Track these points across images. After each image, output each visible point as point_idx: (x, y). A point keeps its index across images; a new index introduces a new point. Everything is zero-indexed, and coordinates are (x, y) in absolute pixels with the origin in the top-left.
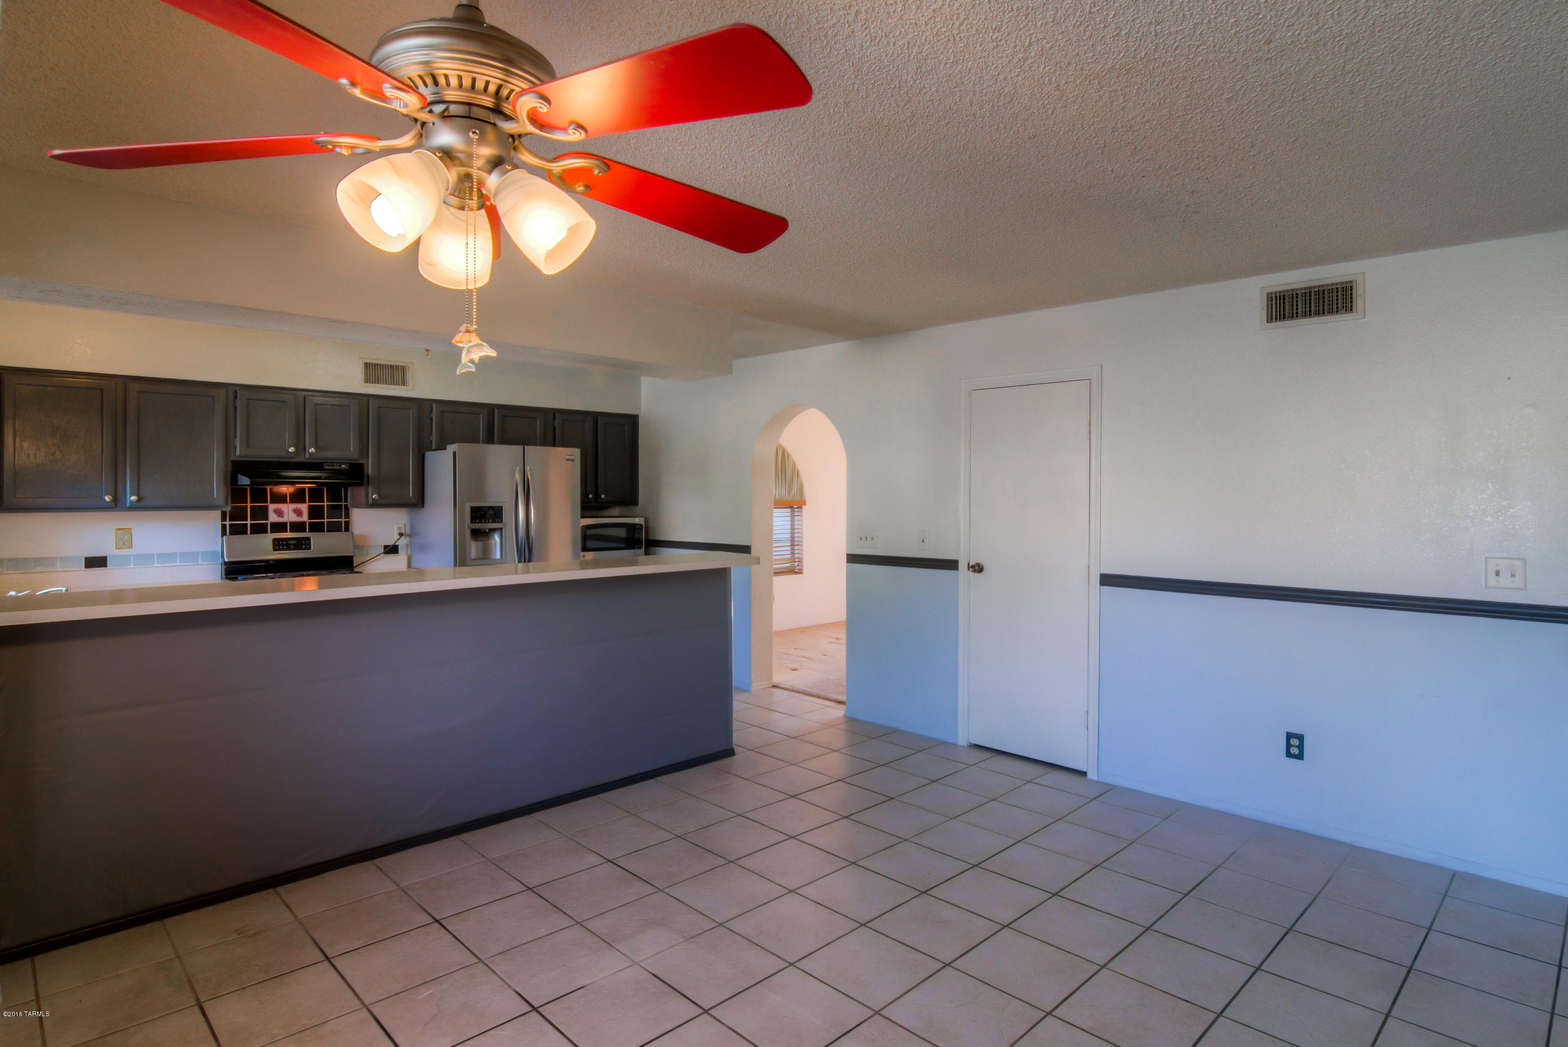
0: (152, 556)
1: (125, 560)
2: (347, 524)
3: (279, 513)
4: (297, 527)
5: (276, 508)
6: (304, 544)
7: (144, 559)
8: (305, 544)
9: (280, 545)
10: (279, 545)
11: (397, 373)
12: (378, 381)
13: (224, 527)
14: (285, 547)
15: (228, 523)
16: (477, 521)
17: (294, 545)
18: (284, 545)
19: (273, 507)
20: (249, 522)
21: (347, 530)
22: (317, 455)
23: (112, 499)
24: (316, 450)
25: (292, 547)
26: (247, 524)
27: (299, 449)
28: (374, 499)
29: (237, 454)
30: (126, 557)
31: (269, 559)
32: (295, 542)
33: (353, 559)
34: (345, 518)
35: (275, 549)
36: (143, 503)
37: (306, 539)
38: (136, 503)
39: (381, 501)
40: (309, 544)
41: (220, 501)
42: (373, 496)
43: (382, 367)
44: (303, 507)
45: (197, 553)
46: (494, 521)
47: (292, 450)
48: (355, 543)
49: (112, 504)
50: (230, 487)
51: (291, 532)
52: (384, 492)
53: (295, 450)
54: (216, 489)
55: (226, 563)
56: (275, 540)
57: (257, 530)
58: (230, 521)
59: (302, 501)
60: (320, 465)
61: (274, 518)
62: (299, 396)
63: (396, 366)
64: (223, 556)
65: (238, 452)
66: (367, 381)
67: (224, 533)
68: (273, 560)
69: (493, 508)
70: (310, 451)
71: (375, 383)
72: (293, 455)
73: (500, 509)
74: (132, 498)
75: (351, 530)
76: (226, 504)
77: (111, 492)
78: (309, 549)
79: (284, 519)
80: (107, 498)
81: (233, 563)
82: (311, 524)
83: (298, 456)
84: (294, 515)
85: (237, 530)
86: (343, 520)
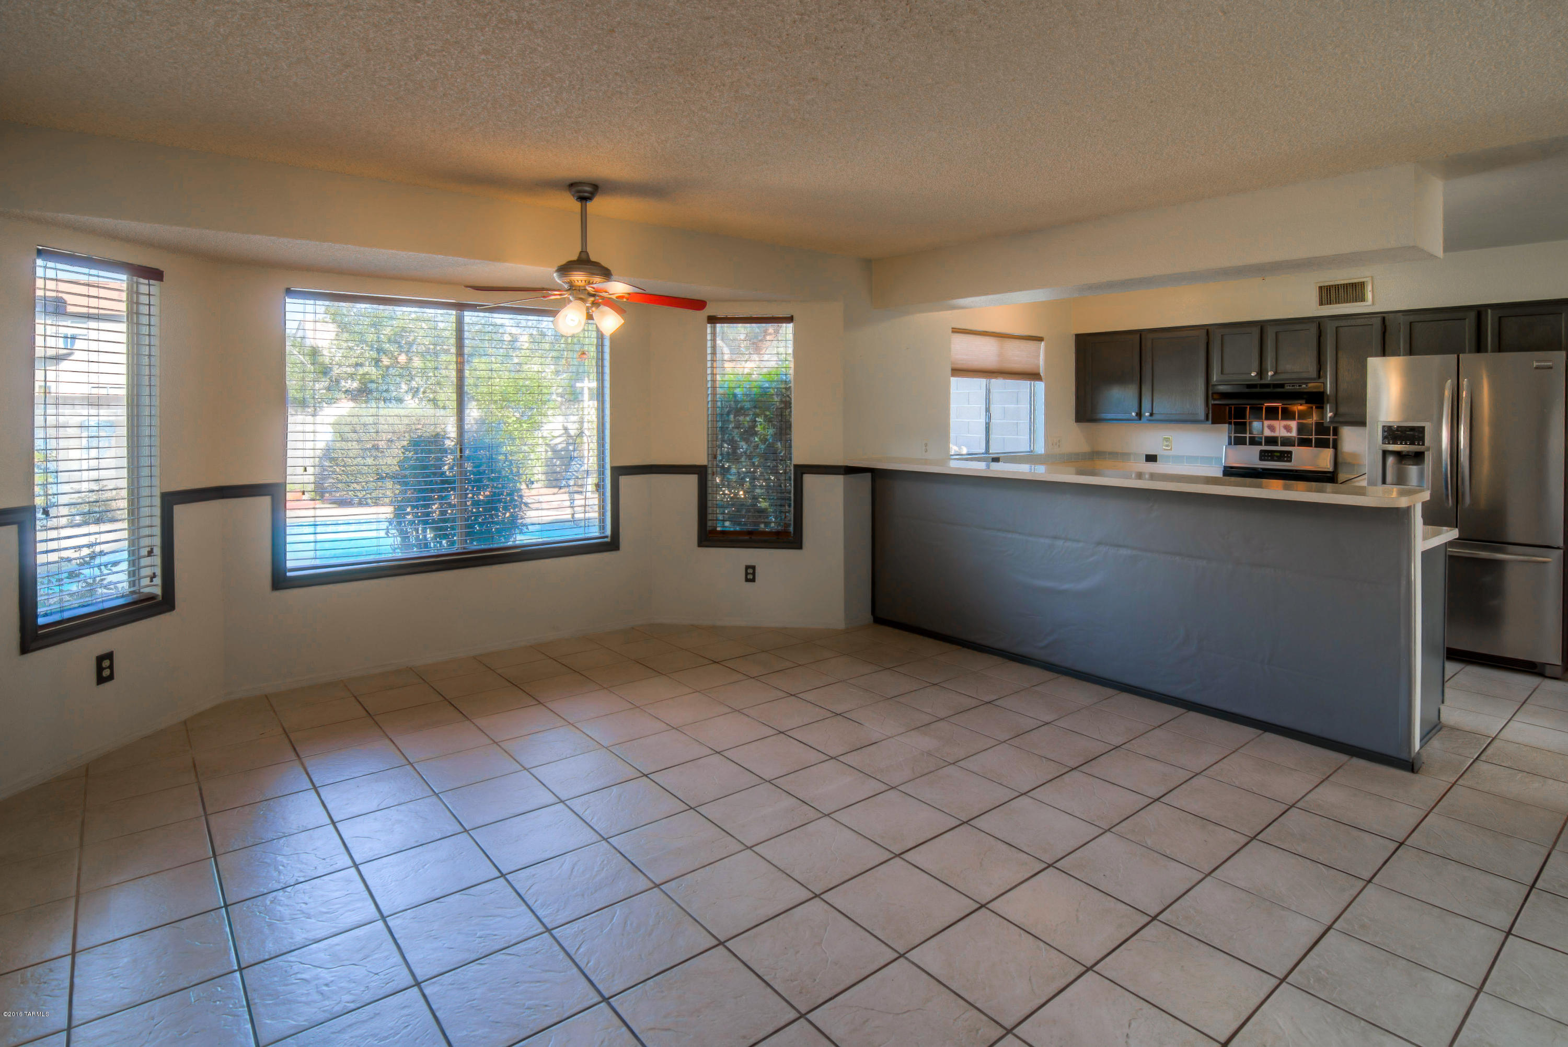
0: (1183, 457)
1: (1167, 458)
2: (1335, 441)
3: (1272, 428)
4: (1287, 442)
5: (1269, 424)
7: (1178, 459)
8: (1287, 457)
9: (1266, 456)
10: (1264, 456)
11: (1355, 291)
12: (1330, 302)
13: (1230, 438)
14: (1270, 458)
15: (1233, 435)
16: (1392, 442)
17: (1277, 456)
18: (1269, 456)
19: (1266, 423)
20: (1248, 435)
21: (1335, 447)
22: (1278, 377)
23: (1137, 415)
24: (1276, 373)
25: (1275, 458)
26: (1246, 437)
27: (1261, 373)
28: (1330, 417)
29: (1215, 380)
30: (1168, 457)
31: (1258, 468)
32: (1278, 454)
33: (1333, 475)
34: (1333, 435)
35: (1261, 459)
36: (1155, 417)
37: (1290, 453)
38: (1151, 418)
39: (1337, 419)
40: (1291, 457)
41: (1202, 416)
42: (1329, 415)
43: (1337, 287)
44: (1293, 424)
45: (1212, 458)
46: (1412, 443)
47: (1253, 374)
48: (1340, 460)
49: (1136, 418)
50: (1210, 406)
51: (1277, 445)
52: (1342, 410)
53: (1257, 374)
54: (1200, 408)
55: (1225, 467)
56: (1262, 452)
57: (1254, 442)
58: (1235, 433)
59: (1293, 418)
60: (1282, 386)
61: (1267, 433)
62: (1262, 327)
63: (1352, 284)
64: (1223, 462)
65: (1215, 378)
66: (1321, 304)
67: (1230, 443)
68: (1262, 469)
69: (1412, 429)
70: (1270, 374)
71: (1330, 304)
72: (1257, 378)
73: (1421, 430)
74: (1147, 414)
75: (1339, 448)
76: (1207, 419)
77: (1137, 410)
78: (1290, 461)
79: (1276, 434)
80: (1134, 414)
81: (1232, 468)
82: (1299, 439)
83: (1261, 378)
84: (1285, 431)
85: (1239, 441)
86: (1331, 437)
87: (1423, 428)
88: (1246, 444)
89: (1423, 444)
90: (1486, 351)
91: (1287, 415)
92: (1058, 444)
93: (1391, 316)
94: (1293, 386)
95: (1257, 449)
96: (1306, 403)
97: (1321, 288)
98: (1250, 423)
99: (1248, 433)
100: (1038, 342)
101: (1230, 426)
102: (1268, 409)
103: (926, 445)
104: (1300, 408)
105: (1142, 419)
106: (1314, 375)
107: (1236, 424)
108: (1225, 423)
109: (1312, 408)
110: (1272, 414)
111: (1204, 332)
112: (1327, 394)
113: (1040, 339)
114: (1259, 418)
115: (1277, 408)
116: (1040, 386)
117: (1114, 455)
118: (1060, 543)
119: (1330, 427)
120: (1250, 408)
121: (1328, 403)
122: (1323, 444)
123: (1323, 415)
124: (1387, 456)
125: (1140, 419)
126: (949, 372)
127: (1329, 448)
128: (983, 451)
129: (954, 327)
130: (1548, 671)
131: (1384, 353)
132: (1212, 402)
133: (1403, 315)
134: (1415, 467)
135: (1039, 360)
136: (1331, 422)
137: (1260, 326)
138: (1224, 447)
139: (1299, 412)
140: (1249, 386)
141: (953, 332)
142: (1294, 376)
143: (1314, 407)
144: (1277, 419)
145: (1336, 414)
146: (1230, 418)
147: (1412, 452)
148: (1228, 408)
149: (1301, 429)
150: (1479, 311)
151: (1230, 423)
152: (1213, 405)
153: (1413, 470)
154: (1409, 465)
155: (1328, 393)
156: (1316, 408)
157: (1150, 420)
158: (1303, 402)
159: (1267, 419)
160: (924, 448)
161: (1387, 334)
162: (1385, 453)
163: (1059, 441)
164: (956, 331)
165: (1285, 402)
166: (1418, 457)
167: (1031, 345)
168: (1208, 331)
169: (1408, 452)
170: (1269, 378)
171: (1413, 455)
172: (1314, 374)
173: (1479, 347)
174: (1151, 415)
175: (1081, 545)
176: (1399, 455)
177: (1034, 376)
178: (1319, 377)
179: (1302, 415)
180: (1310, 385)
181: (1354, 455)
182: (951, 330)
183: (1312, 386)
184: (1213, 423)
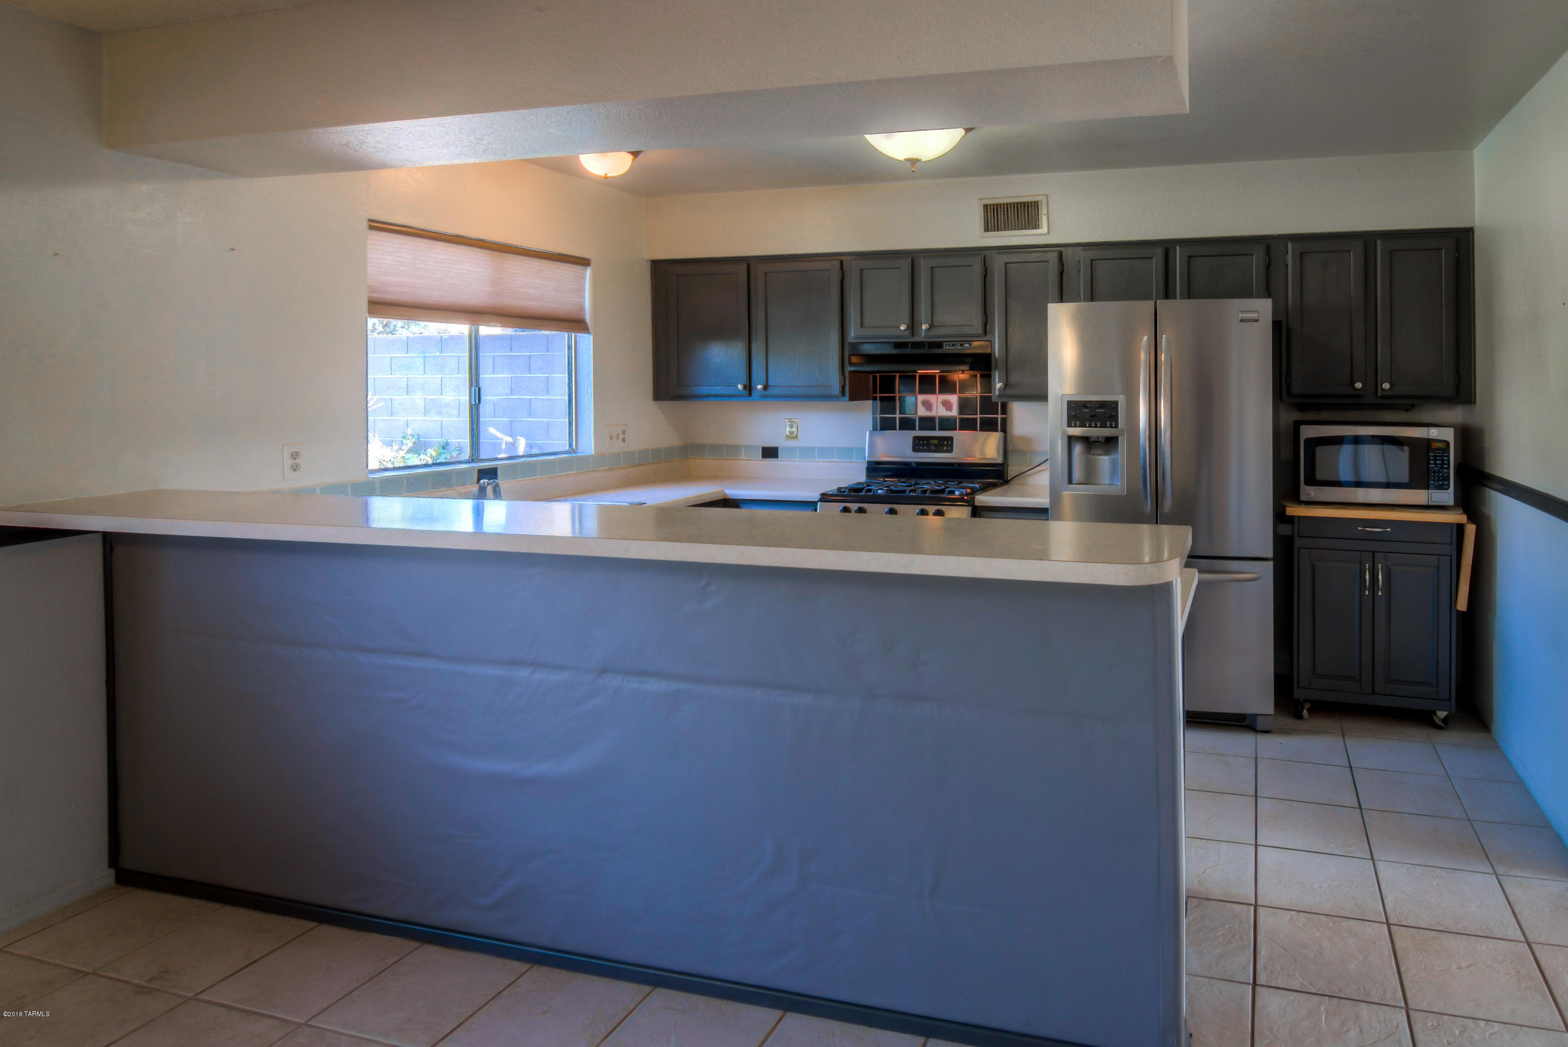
0: (813, 449)
1: (792, 452)
2: (1004, 421)
3: (928, 406)
4: (946, 424)
5: (924, 399)
6: (945, 445)
7: (807, 452)
8: (948, 445)
10: (920, 444)
11: (1027, 213)
12: (997, 228)
13: (874, 420)
14: (925, 448)
15: (878, 416)
16: (1078, 423)
17: (935, 445)
18: (925, 445)
19: (921, 398)
20: (897, 416)
21: (1004, 430)
22: (934, 332)
23: (745, 387)
24: (932, 326)
25: (933, 448)
26: (895, 418)
27: (913, 326)
28: (999, 389)
29: (852, 335)
30: (793, 449)
31: (911, 462)
32: (936, 442)
33: (1003, 468)
34: (1002, 414)
35: (915, 449)
36: (771, 391)
37: (950, 439)
38: (764, 393)
39: (1009, 392)
40: (951, 445)
41: (836, 390)
42: (999, 385)
43: (1006, 207)
44: (953, 399)
45: (852, 449)
46: (1103, 426)
47: (903, 328)
48: (1010, 447)
49: (745, 392)
50: (847, 374)
51: (935, 429)
52: (1015, 378)
53: (908, 327)
54: (833, 377)
55: (869, 462)
56: (916, 439)
57: (907, 424)
58: (881, 414)
59: (953, 391)
60: (939, 345)
61: (922, 412)
62: (912, 258)
63: (1024, 203)
64: (867, 455)
65: (853, 333)
66: (987, 229)
67: (875, 429)
68: (916, 463)
69: (1103, 405)
70: (924, 327)
71: (998, 230)
72: (907, 333)
73: (1114, 406)
74: (759, 387)
75: (1008, 431)
76: (843, 393)
77: (744, 379)
78: (951, 451)
79: (933, 414)
80: (740, 387)
81: (878, 463)
82: (961, 420)
83: (913, 335)
84: (944, 408)
85: (886, 425)
86: (999, 416)
87: (1116, 403)
88: (895, 429)
89: (1116, 427)
90: (1175, 298)
91: (947, 386)
92: (621, 436)
93: (1070, 250)
94: (953, 345)
95: (910, 435)
96: (971, 369)
97: (986, 206)
98: (902, 400)
99: (898, 412)
100: (580, 267)
101: (875, 402)
102: (921, 377)
103: (295, 456)
104: (962, 376)
105: (754, 393)
106: (980, 330)
107: (882, 399)
108: (867, 399)
109: (976, 376)
110: (927, 385)
111: (837, 264)
112: (995, 355)
113: (583, 262)
114: (912, 392)
115: (933, 377)
116: (586, 342)
117: (718, 450)
118: (523, 673)
119: (998, 403)
120: (900, 376)
121: (996, 368)
122: (989, 426)
123: (988, 386)
124: (1073, 442)
125: (750, 395)
126: (364, 305)
127: (996, 430)
128: (466, 455)
129: (372, 218)
130: (1260, 724)
131: (1061, 300)
132: (849, 369)
133: (1083, 250)
134: (1106, 457)
135: (583, 297)
136: (1000, 396)
137: (910, 259)
138: (868, 433)
139: (961, 382)
140: (898, 345)
141: (371, 228)
142: (954, 331)
143: (978, 375)
144: (933, 392)
145: (1006, 385)
146: (875, 392)
147: (1103, 437)
148: (871, 377)
149: (964, 405)
150: (1167, 247)
151: (875, 399)
152: (851, 372)
153: (1104, 461)
154: (1101, 455)
155: (997, 356)
156: (981, 376)
157: (763, 397)
158: (966, 367)
159: (921, 392)
160: (289, 462)
161: (1065, 275)
162: (1071, 439)
163: (624, 432)
164: (376, 226)
165: (945, 368)
166: (1110, 443)
167: (566, 271)
168: (841, 260)
169: (1098, 438)
170: (923, 334)
171: (1103, 441)
172: (978, 328)
173: (1168, 293)
174: (766, 388)
175: (565, 676)
176: (1085, 440)
177: (575, 323)
178: (985, 333)
179: (964, 386)
180: (975, 344)
181: (1027, 440)
182: (365, 224)
183: (977, 346)
184: (852, 398)
